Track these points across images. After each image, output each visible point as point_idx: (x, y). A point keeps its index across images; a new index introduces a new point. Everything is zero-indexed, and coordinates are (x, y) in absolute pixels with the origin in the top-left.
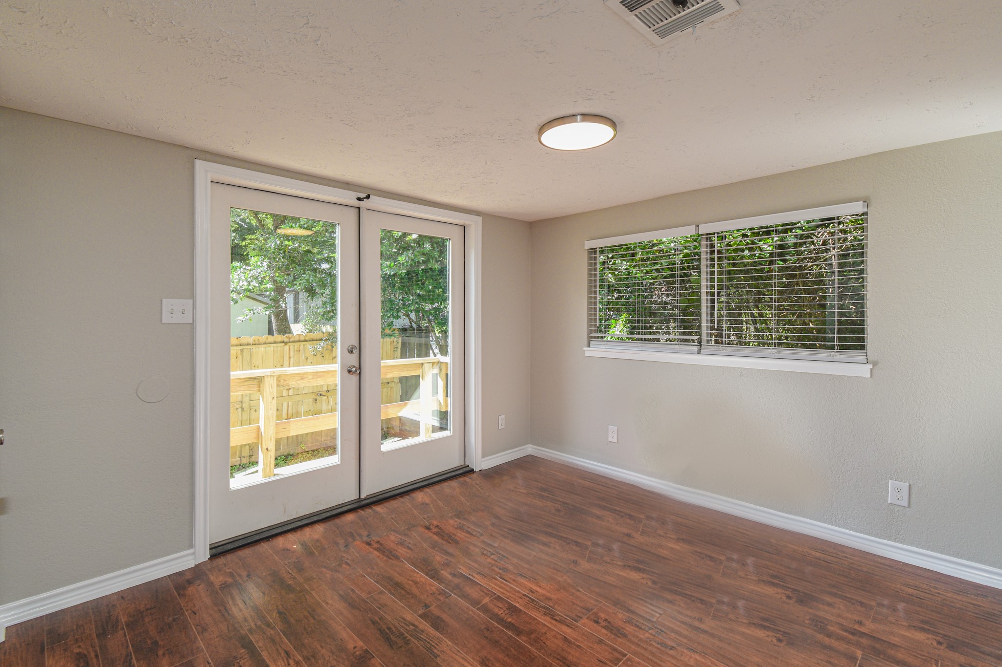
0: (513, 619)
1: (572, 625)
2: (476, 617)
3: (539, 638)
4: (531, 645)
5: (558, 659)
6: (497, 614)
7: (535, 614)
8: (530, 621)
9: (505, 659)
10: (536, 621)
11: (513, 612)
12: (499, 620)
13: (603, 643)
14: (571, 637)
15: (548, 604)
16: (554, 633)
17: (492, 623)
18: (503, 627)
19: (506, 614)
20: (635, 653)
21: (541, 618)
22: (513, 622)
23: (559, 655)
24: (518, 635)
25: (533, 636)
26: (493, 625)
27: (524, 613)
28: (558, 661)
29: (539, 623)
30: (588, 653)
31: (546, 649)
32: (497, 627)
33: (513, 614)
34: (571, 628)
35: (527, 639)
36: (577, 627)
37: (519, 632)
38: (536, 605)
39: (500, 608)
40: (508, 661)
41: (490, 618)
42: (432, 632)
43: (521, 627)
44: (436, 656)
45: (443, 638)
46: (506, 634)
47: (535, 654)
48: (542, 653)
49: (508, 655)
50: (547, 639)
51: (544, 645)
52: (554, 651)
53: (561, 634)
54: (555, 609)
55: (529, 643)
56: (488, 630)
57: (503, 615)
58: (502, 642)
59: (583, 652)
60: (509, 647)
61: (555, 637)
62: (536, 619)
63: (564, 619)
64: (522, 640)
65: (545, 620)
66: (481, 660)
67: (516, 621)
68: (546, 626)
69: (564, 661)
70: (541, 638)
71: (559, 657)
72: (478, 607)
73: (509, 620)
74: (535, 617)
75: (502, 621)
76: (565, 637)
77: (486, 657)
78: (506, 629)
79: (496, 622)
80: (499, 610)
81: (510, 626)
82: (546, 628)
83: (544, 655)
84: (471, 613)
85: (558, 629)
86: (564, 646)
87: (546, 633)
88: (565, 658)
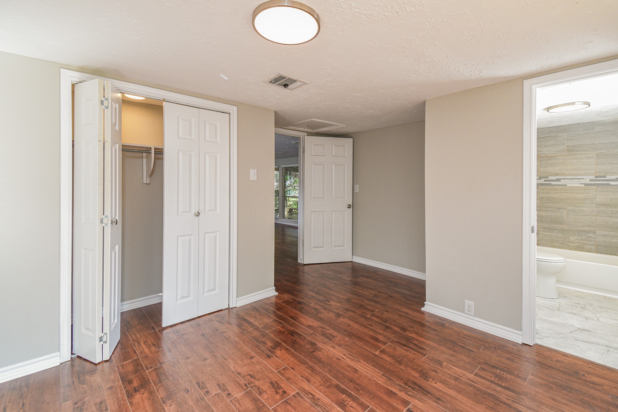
0: (341, 397)
1: (302, 390)
2: (368, 400)
3: (325, 382)
4: (330, 379)
5: (315, 370)
6: (353, 401)
7: (325, 400)
8: (329, 394)
9: (344, 372)
10: (325, 394)
11: (342, 403)
12: (351, 396)
13: (287, 378)
14: (305, 382)
15: (314, 409)
16: (315, 385)
17: (356, 394)
18: (347, 391)
19: (347, 401)
20: (272, 372)
21: (321, 396)
22: (341, 394)
23: (314, 373)
24: (338, 385)
25: (328, 384)
26: (355, 393)
27: (334, 401)
28: (316, 369)
29: (324, 393)
30: (298, 373)
31: (321, 376)
32: (351, 391)
33: (341, 401)
34: (303, 388)
35: (332, 382)
36: (299, 389)
37: (337, 386)
38: (324, 408)
39: (351, 406)
40: (343, 371)
41: (358, 398)
42: (394, 390)
43: (335, 390)
44: (383, 375)
45: (384, 385)
46: (345, 386)
47: (328, 373)
48: (324, 374)
49: (343, 373)
50: (320, 382)
51: (322, 378)
52: (317, 374)
53: (311, 384)
54: (311, 404)
55: (331, 380)
56: (358, 390)
57: (349, 400)
58: (347, 381)
59: (301, 374)
60: (343, 378)
61: (315, 383)
62: (325, 395)
63: (306, 395)
64: (335, 382)
65: (319, 394)
66: (357, 372)
67: (339, 395)
68: (319, 390)
69: (313, 369)
70: (323, 382)
71: (315, 371)
72: (369, 409)
73: (344, 396)
74: (325, 397)
75: (349, 395)
76: (309, 382)
77: (356, 373)
78: (346, 389)
79: (353, 395)
80: (352, 404)
81: (343, 391)
82: (319, 389)
83: (323, 373)
84: (373, 403)
85: (311, 387)
86: (311, 377)
87: (320, 385)
88: (312, 371)
